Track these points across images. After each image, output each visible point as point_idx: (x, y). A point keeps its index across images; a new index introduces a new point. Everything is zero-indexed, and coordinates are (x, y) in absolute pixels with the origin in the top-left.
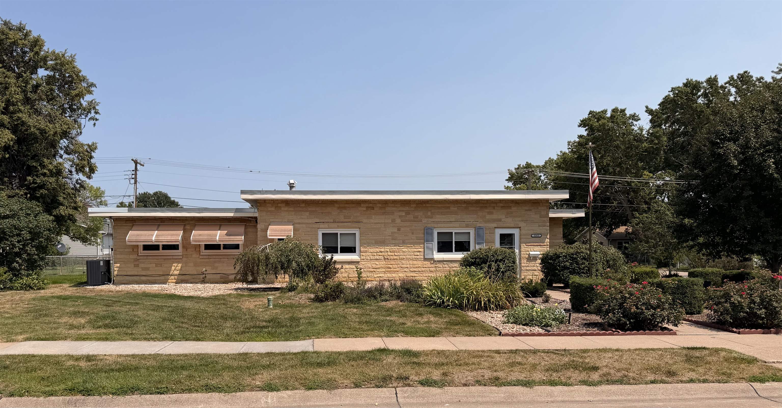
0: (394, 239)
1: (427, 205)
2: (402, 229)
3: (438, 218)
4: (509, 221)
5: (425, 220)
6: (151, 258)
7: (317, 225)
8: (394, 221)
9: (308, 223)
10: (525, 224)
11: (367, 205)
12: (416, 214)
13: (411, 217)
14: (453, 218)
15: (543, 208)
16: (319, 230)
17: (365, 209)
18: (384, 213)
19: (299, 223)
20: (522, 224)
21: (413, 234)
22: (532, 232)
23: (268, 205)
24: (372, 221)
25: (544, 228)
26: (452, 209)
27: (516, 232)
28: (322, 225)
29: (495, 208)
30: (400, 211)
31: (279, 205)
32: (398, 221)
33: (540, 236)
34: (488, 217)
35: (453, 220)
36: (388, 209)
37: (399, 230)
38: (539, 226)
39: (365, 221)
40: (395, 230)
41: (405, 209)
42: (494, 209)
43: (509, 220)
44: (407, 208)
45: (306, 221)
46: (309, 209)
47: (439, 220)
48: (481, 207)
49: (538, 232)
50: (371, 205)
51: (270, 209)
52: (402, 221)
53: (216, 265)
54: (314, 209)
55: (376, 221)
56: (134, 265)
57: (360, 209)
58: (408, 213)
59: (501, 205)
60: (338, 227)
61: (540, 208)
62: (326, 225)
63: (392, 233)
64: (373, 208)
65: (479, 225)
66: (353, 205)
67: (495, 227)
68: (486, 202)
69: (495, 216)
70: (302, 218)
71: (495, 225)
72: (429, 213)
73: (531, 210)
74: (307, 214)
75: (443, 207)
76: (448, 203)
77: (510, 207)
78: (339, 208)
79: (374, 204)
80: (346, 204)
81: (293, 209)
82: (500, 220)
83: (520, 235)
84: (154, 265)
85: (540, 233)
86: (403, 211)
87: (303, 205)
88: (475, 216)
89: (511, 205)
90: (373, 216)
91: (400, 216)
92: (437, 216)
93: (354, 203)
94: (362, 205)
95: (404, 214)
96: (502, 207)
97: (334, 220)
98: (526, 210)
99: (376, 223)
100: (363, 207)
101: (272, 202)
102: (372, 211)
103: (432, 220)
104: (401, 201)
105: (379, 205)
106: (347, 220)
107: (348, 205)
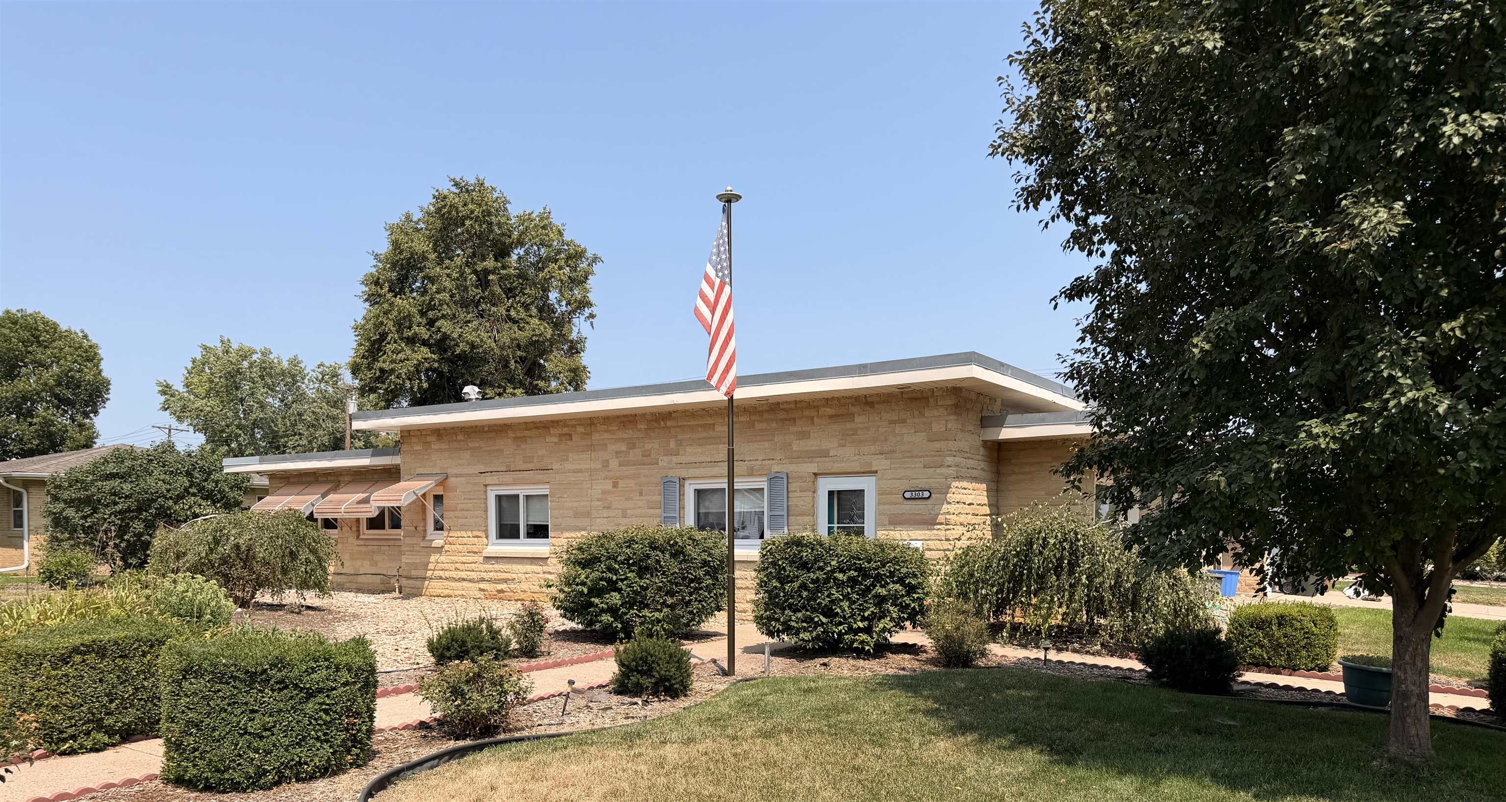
0: (608, 508)
1: (669, 423)
2: (621, 483)
3: (690, 453)
4: (848, 456)
5: (664, 461)
7: (487, 478)
8: (606, 463)
9: (468, 475)
10: (888, 462)
11: (560, 430)
12: (648, 446)
13: (636, 454)
14: (720, 452)
15: (936, 413)
16: (490, 487)
17: (556, 439)
18: (591, 448)
19: (457, 476)
20: (879, 463)
21: (641, 494)
22: (905, 485)
23: (414, 440)
24: (568, 466)
25: (938, 471)
27: (866, 484)
29: (815, 419)
30: (617, 440)
31: (429, 439)
32: (614, 464)
33: (927, 494)
34: (798, 446)
35: (721, 457)
36: (596, 437)
37: (615, 485)
38: (924, 466)
39: (556, 466)
40: (609, 486)
41: (625, 436)
42: (813, 423)
43: (849, 451)
44: (629, 434)
45: (465, 471)
46: (471, 445)
47: (693, 458)
49: (921, 483)
50: (566, 430)
51: (416, 448)
52: (621, 465)
54: (477, 445)
55: (574, 466)
57: (548, 439)
58: (632, 445)
59: (829, 411)
60: (515, 483)
61: (928, 413)
62: (500, 478)
63: (604, 492)
64: (570, 436)
65: (776, 468)
66: (536, 432)
67: (815, 474)
68: (793, 406)
69: (811, 445)
70: (461, 465)
71: (812, 468)
72: (672, 444)
73: (904, 421)
74: (467, 455)
75: (704, 426)
76: (711, 416)
77: (851, 416)
78: (515, 439)
79: (572, 426)
80: (527, 429)
81: (447, 447)
82: (827, 454)
83: (881, 493)
85: (927, 487)
86: (623, 440)
87: (460, 437)
88: (767, 444)
89: (853, 409)
90: (570, 455)
91: (617, 453)
92: (689, 450)
93: (538, 428)
94: (551, 431)
95: (624, 448)
96: (831, 417)
97: (507, 466)
98: (892, 422)
99: (575, 471)
100: (555, 435)
101: (419, 433)
102: (569, 443)
103: (675, 459)
104: (618, 417)
105: (580, 429)
106: (530, 466)
107: (528, 433)
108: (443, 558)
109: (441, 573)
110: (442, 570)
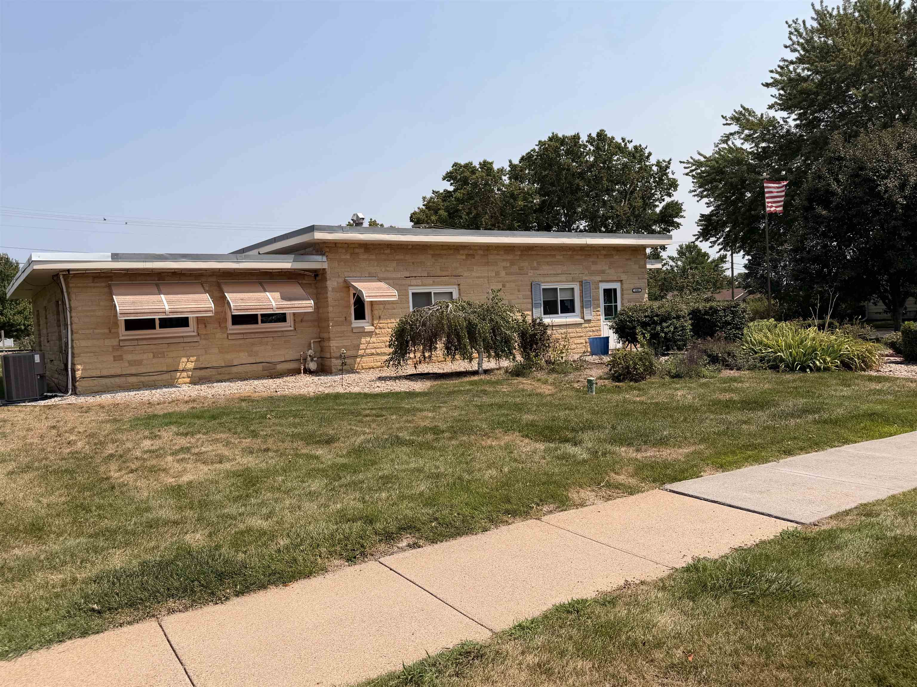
1: (533, 253)
2: (508, 285)
3: (546, 269)
4: (612, 273)
5: (531, 273)
6: (145, 342)
7: (408, 281)
8: (497, 274)
10: (627, 276)
11: (466, 252)
12: (522, 265)
13: (515, 268)
14: (559, 269)
15: (641, 257)
16: (410, 288)
17: (464, 257)
18: (487, 264)
20: (623, 277)
21: (519, 291)
22: (632, 286)
23: (340, 250)
24: (474, 274)
25: (643, 281)
26: (558, 257)
27: (618, 286)
28: (414, 282)
29: (599, 255)
30: (504, 260)
31: (357, 251)
32: (503, 273)
33: (640, 290)
34: (593, 268)
35: (559, 272)
36: (491, 258)
37: (504, 286)
38: (639, 279)
39: (466, 274)
40: (500, 286)
41: (509, 258)
42: (598, 257)
43: (612, 271)
44: (510, 257)
45: (394, 275)
46: (397, 257)
47: (546, 272)
48: (586, 255)
49: (637, 286)
50: (471, 252)
51: (343, 257)
52: (506, 274)
53: (256, 349)
54: (402, 258)
55: (477, 275)
56: (114, 357)
57: (459, 257)
58: (512, 263)
60: (434, 284)
61: (639, 257)
62: (419, 281)
64: (473, 256)
65: (582, 278)
66: (452, 252)
67: (599, 281)
69: (599, 267)
70: (388, 271)
71: (599, 278)
72: (535, 264)
73: (630, 259)
74: (394, 264)
75: (550, 255)
76: (554, 250)
77: (611, 256)
78: (433, 256)
79: (475, 250)
80: (442, 250)
81: (376, 258)
82: (603, 272)
83: (622, 290)
84: (151, 355)
85: (640, 287)
86: (507, 260)
87: (388, 251)
88: (581, 266)
89: (613, 253)
90: (473, 267)
91: (504, 267)
92: (544, 267)
93: (451, 249)
94: (461, 252)
95: (508, 265)
96: (605, 255)
97: (428, 273)
98: (627, 260)
99: (478, 277)
100: (462, 255)
101: (346, 245)
102: (473, 260)
103: (538, 272)
104: (504, 247)
105: (481, 252)
106: (444, 273)
107: (444, 252)
108: (374, 339)
109: (373, 351)
110: (375, 348)
